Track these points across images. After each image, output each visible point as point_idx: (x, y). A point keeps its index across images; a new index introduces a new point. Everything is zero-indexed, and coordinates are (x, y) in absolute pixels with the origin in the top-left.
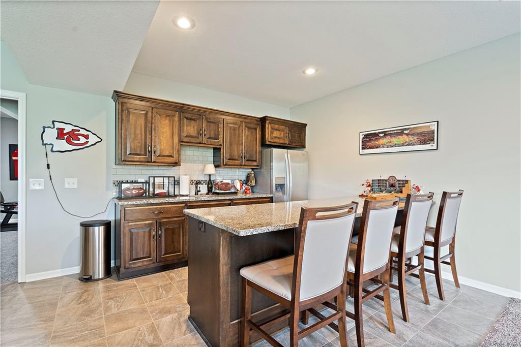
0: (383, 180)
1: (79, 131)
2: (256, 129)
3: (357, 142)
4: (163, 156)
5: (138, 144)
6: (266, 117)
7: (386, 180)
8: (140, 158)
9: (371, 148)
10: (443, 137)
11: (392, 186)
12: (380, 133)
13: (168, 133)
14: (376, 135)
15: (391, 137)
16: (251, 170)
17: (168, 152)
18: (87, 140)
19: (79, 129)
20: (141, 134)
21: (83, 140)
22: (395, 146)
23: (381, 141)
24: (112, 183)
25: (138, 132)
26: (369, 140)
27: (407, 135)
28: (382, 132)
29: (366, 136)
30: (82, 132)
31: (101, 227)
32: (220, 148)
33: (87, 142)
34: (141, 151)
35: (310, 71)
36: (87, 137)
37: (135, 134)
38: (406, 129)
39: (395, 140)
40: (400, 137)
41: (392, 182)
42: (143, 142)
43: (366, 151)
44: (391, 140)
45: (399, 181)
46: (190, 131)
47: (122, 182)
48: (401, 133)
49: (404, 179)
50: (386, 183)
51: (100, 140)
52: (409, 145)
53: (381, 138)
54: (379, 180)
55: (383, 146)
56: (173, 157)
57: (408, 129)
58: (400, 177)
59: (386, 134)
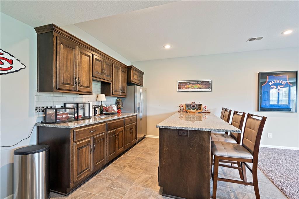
0: (189, 104)
1: (3, 54)
2: (125, 72)
3: (175, 86)
4: (84, 87)
5: (69, 76)
6: (132, 66)
7: (190, 104)
8: (70, 87)
9: (183, 88)
10: (214, 85)
11: (193, 106)
12: (187, 82)
13: (87, 68)
14: (186, 83)
15: (192, 85)
16: (117, 98)
17: (86, 84)
18: (11, 65)
19: (3, 52)
20: (71, 67)
21: (7, 65)
22: (194, 88)
23: (188, 86)
24: (35, 110)
25: (69, 65)
26: (181, 85)
27: (200, 84)
28: (188, 82)
29: (180, 83)
30: (6, 56)
31: (41, 153)
32: (111, 83)
33: (11, 68)
34: (70, 81)
35: (168, 47)
36: (11, 62)
37: (66, 66)
38: (199, 82)
39: (194, 86)
40: (197, 85)
41: (193, 105)
42: (72, 74)
43: (180, 90)
44: (193, 86)
45: (197, 104)
46: (98, 69)
47: (47, 108)
48: (197, 83)
49: (199, 103)
50: (190, 105)
51: (23, 67)
52: (200, 89)
53: (188, 84)
54: (187, 104)
55: (189, 88)
56: (89, 88)
57: (200, 82)
58: (197, 102)
59: (190, 83)
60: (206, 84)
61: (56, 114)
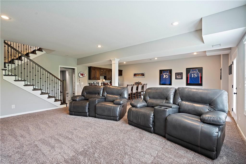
3: (133, 75)
5: (94, 76)
8: (94, 78)
9: (135, 76)
10: (146, 75)
13: (98, 73)
14: (136, 74)
22: (139, 76)
23: (137, 75)
24: (88, 83)
26: (135, 75)
29: (134, 74)
32: (107, 76)
36: (84, 75)
39: (139, 75)
46: (102, 73)
47: (90, 83)
48: (140, 74)
51: (86, 75)
52: (141, 76)
55: (137, 76)
56: (99, 78)
59: (138, 74)
60: (143, 75)
61: (92, 85)
